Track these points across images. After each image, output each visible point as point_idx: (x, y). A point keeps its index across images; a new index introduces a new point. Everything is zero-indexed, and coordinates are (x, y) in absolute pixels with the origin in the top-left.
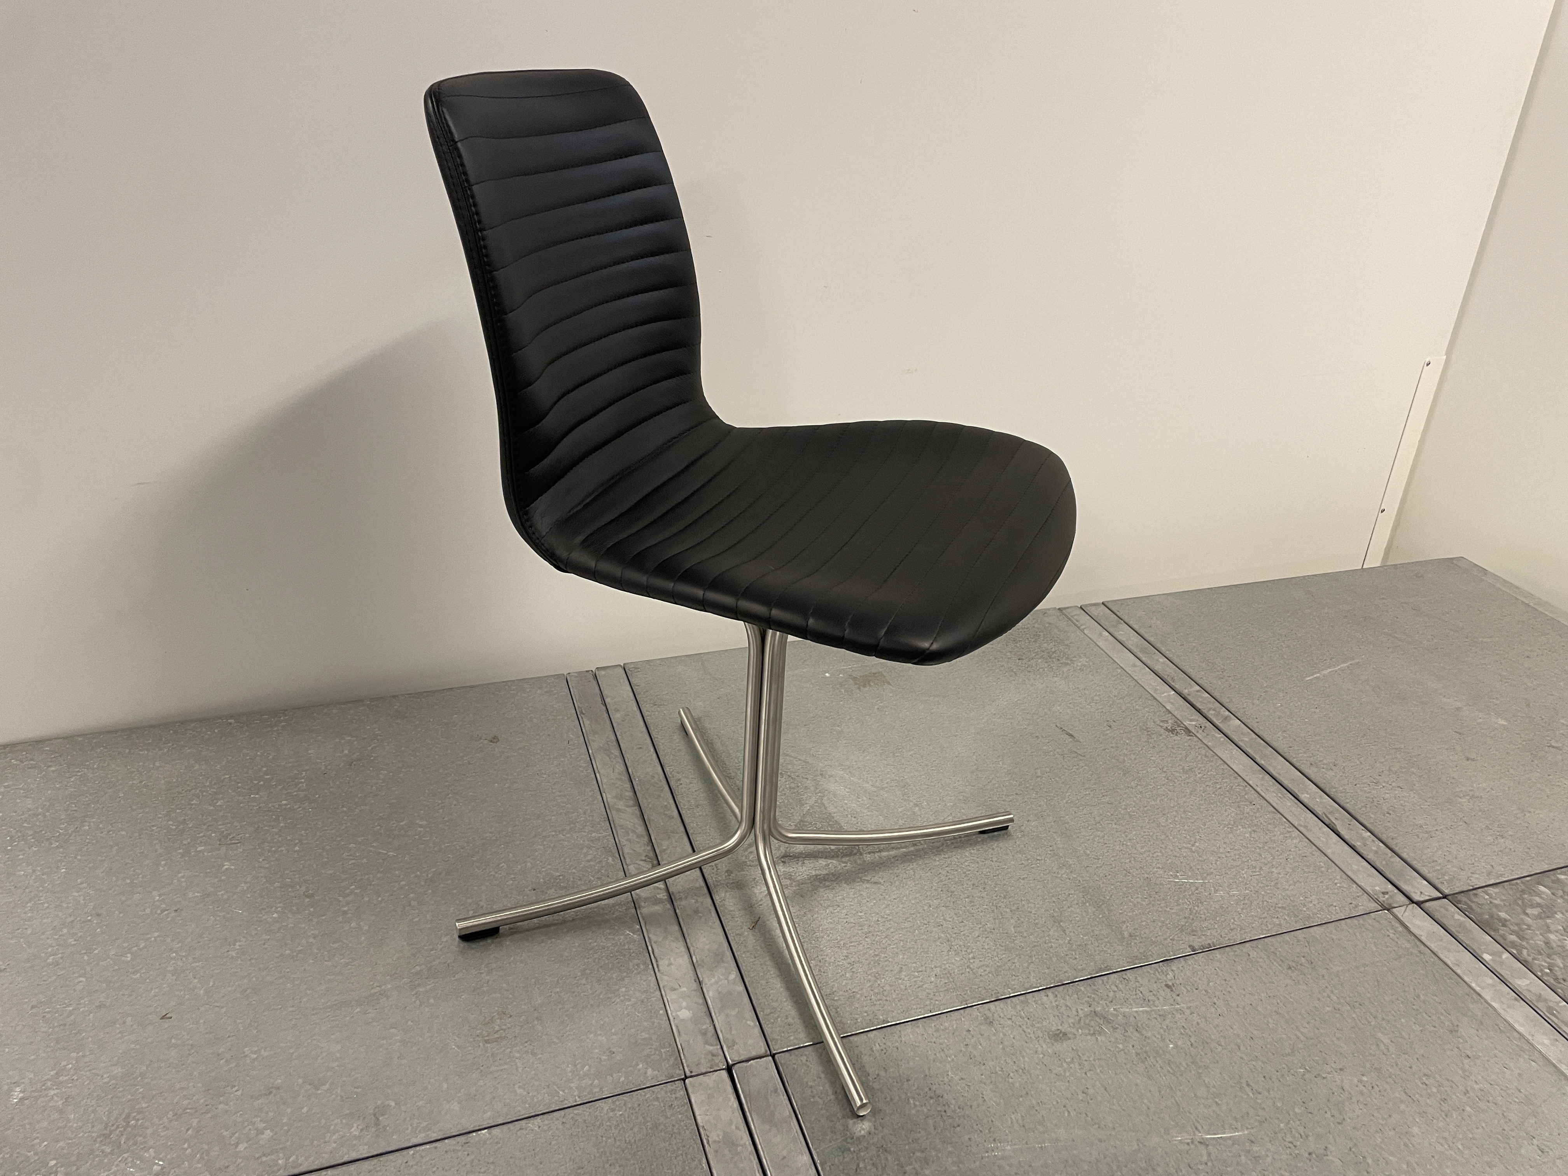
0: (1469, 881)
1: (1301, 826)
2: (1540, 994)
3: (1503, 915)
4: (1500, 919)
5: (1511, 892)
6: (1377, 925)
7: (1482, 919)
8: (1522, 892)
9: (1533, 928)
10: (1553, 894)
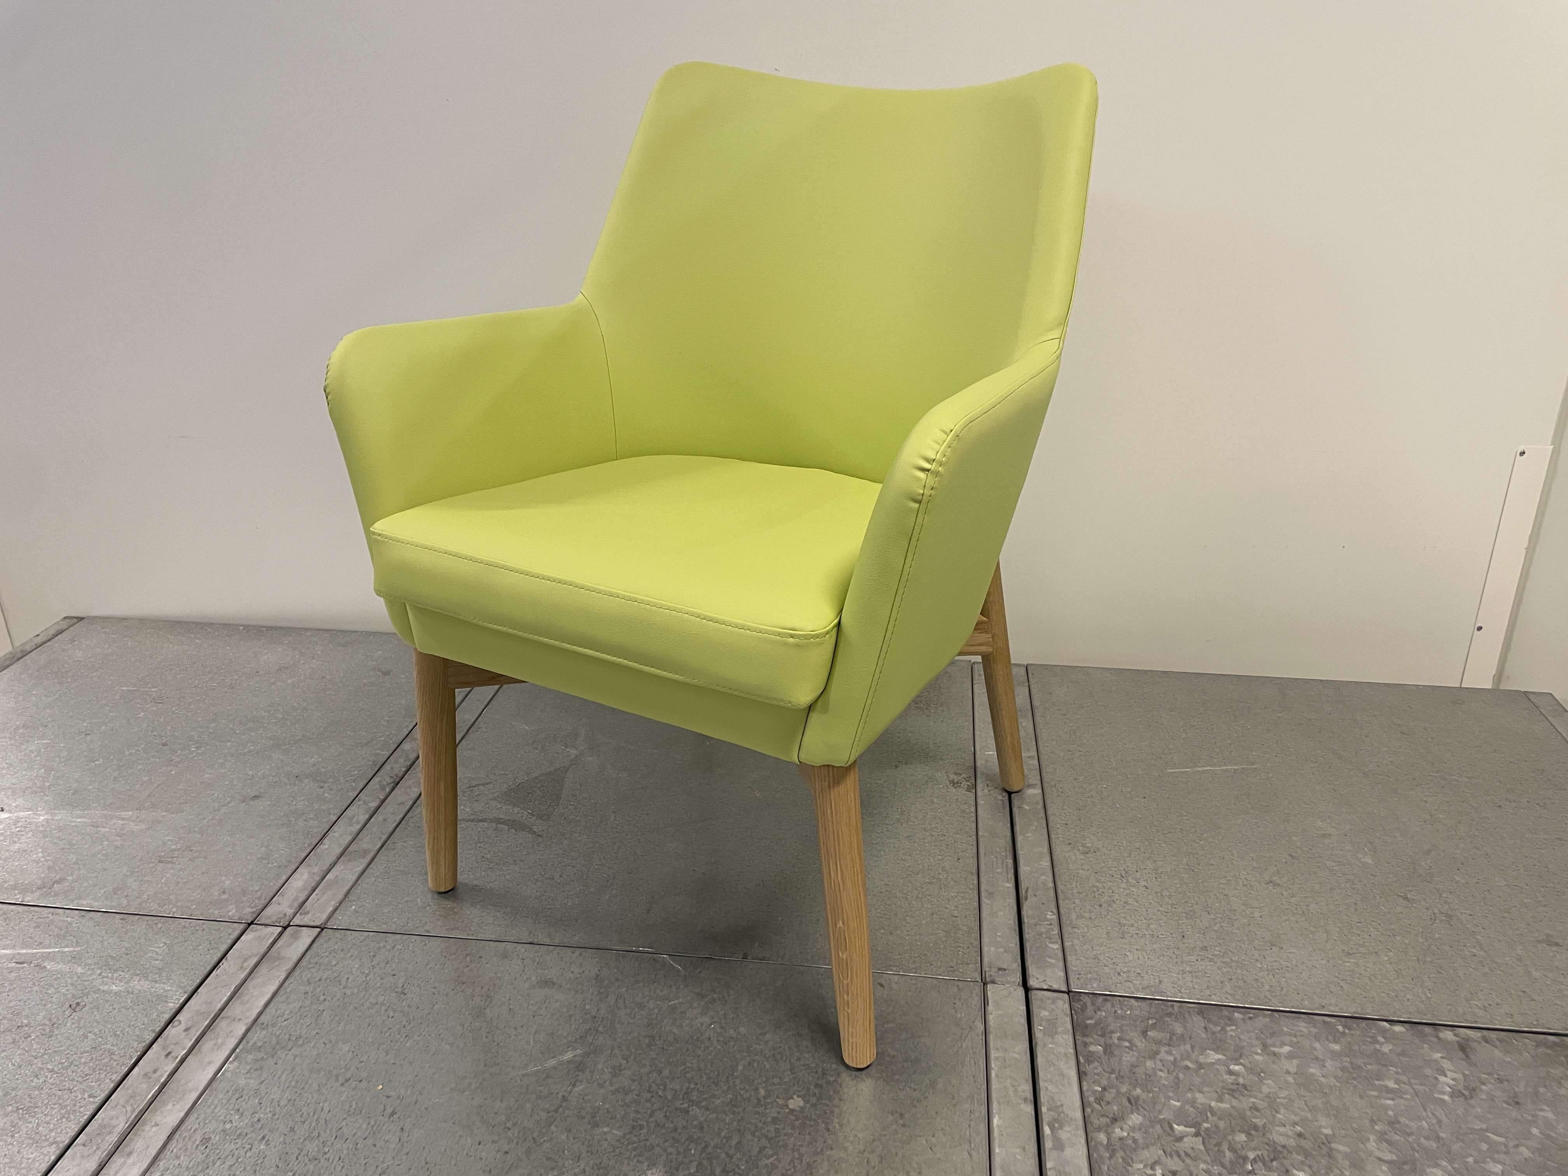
0: (1113, 987)
1: (986, 891)
2: (1062, 1105)
3: (1114, 1027)
4: (1104, 1029)
5: (1153, 1010)
6: (954, 992)
7: (1085, 1023)
8: (1170, 1015)
9: (1134, 1049)
10: (1205, 1028)
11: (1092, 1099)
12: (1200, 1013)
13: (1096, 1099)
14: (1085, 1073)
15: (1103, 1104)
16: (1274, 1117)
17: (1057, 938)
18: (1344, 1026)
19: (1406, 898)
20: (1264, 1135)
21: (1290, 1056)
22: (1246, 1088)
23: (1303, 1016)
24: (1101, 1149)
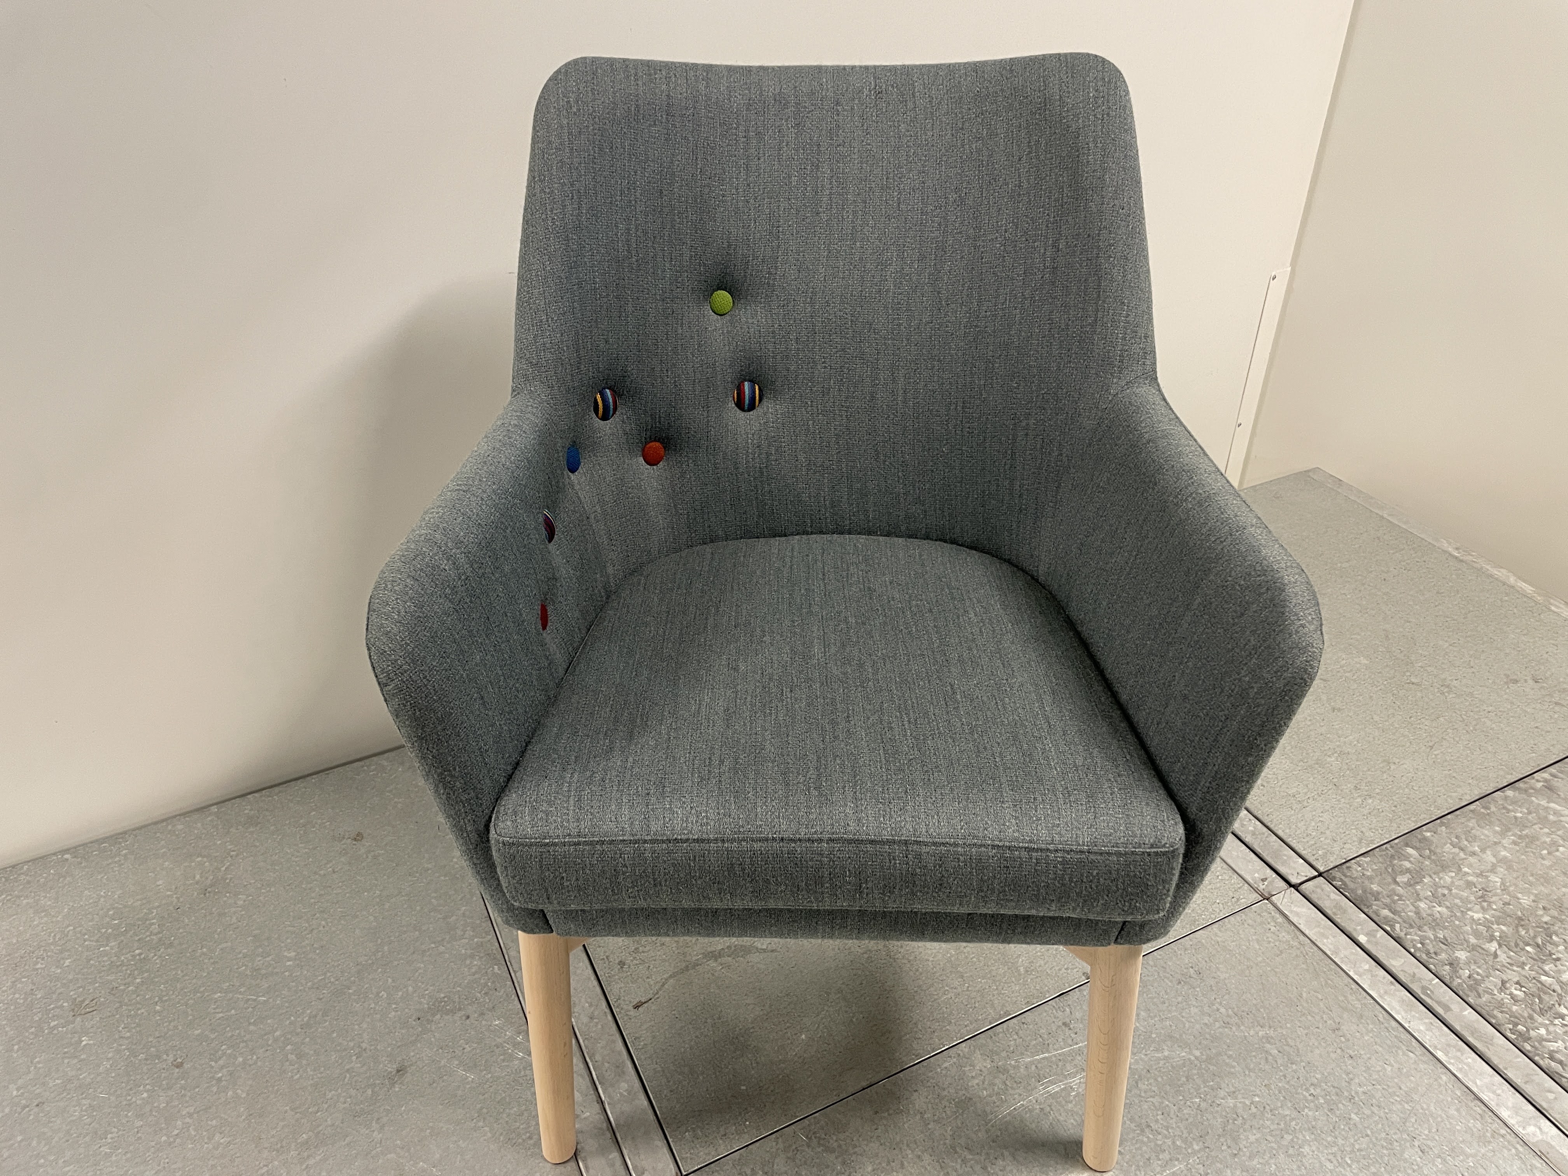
0: (1342, 854)
2: (1415, 974)
3: (1375, 887)
4: (1372, 894)
5: (1381, 858)
6: (1259, 919)
7: (1356, 895)
8: (1392, 857)
9: (1404, 898)
10: (1421, 856)
11: (1424, 956)
12: (1407, 845)
13: (1427, 955)
14: (1399, 937)
15: (1433, 956)
16: (1520, 903)
17: (1265, 829)
18: (1483, 808)
19: (1413, 684)
20: (1529, 920)
21: (1483, 850)
22: (1486, 891)
23: (1458, 812)
24: (1469, 993)
